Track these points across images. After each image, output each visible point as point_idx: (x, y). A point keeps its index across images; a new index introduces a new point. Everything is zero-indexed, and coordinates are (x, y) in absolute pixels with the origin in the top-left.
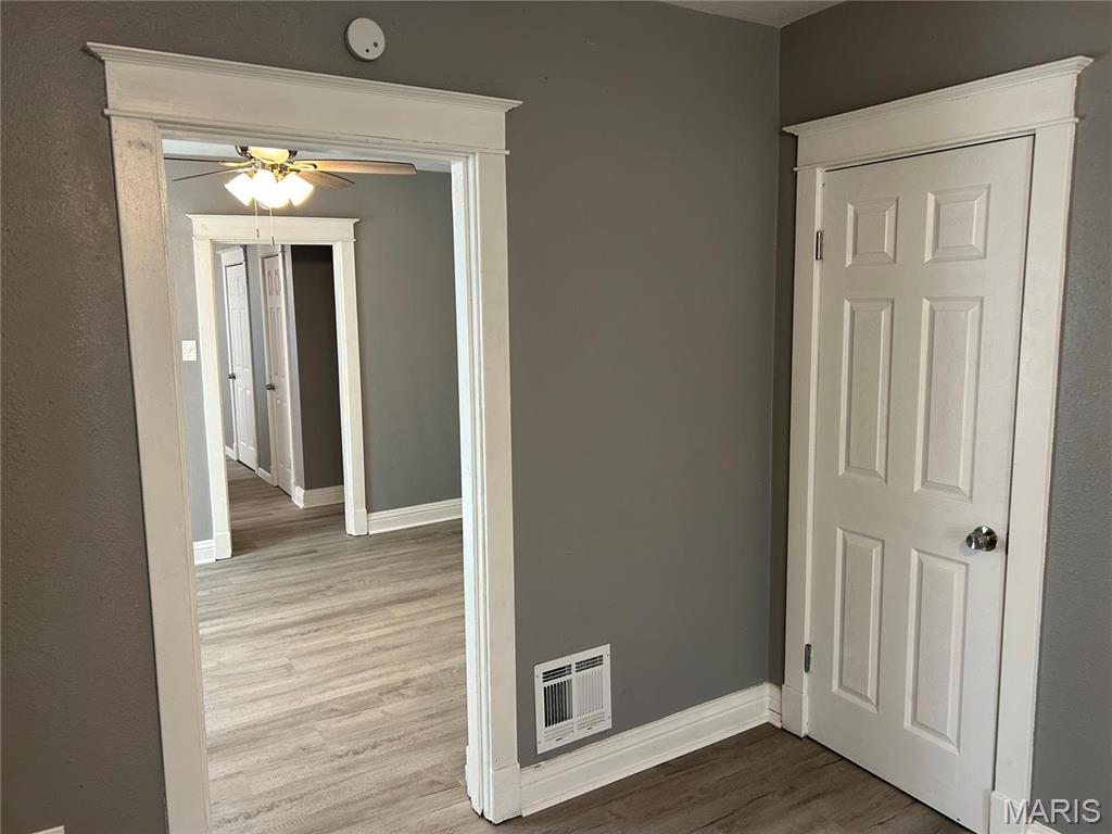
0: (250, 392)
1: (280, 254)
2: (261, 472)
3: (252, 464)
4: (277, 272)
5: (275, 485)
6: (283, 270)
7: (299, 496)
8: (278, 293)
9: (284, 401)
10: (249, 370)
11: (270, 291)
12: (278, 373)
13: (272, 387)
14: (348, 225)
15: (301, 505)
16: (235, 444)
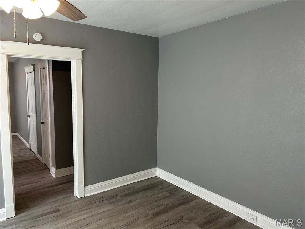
0: (35, 123)
1: (47, 67)
2: (38, 156)
3: (35, 152)
4: (46, 75)
5: (44, 163)
6: (48, 74)
7: (53, 171)
8: (46, 84)
9: (48, 129)
10: (35, 115)
11: (43, 83)
12: (46, 117)
13: (43, 123)
14: (78, 52)
15: (54, 176)
16: (29, 143)
